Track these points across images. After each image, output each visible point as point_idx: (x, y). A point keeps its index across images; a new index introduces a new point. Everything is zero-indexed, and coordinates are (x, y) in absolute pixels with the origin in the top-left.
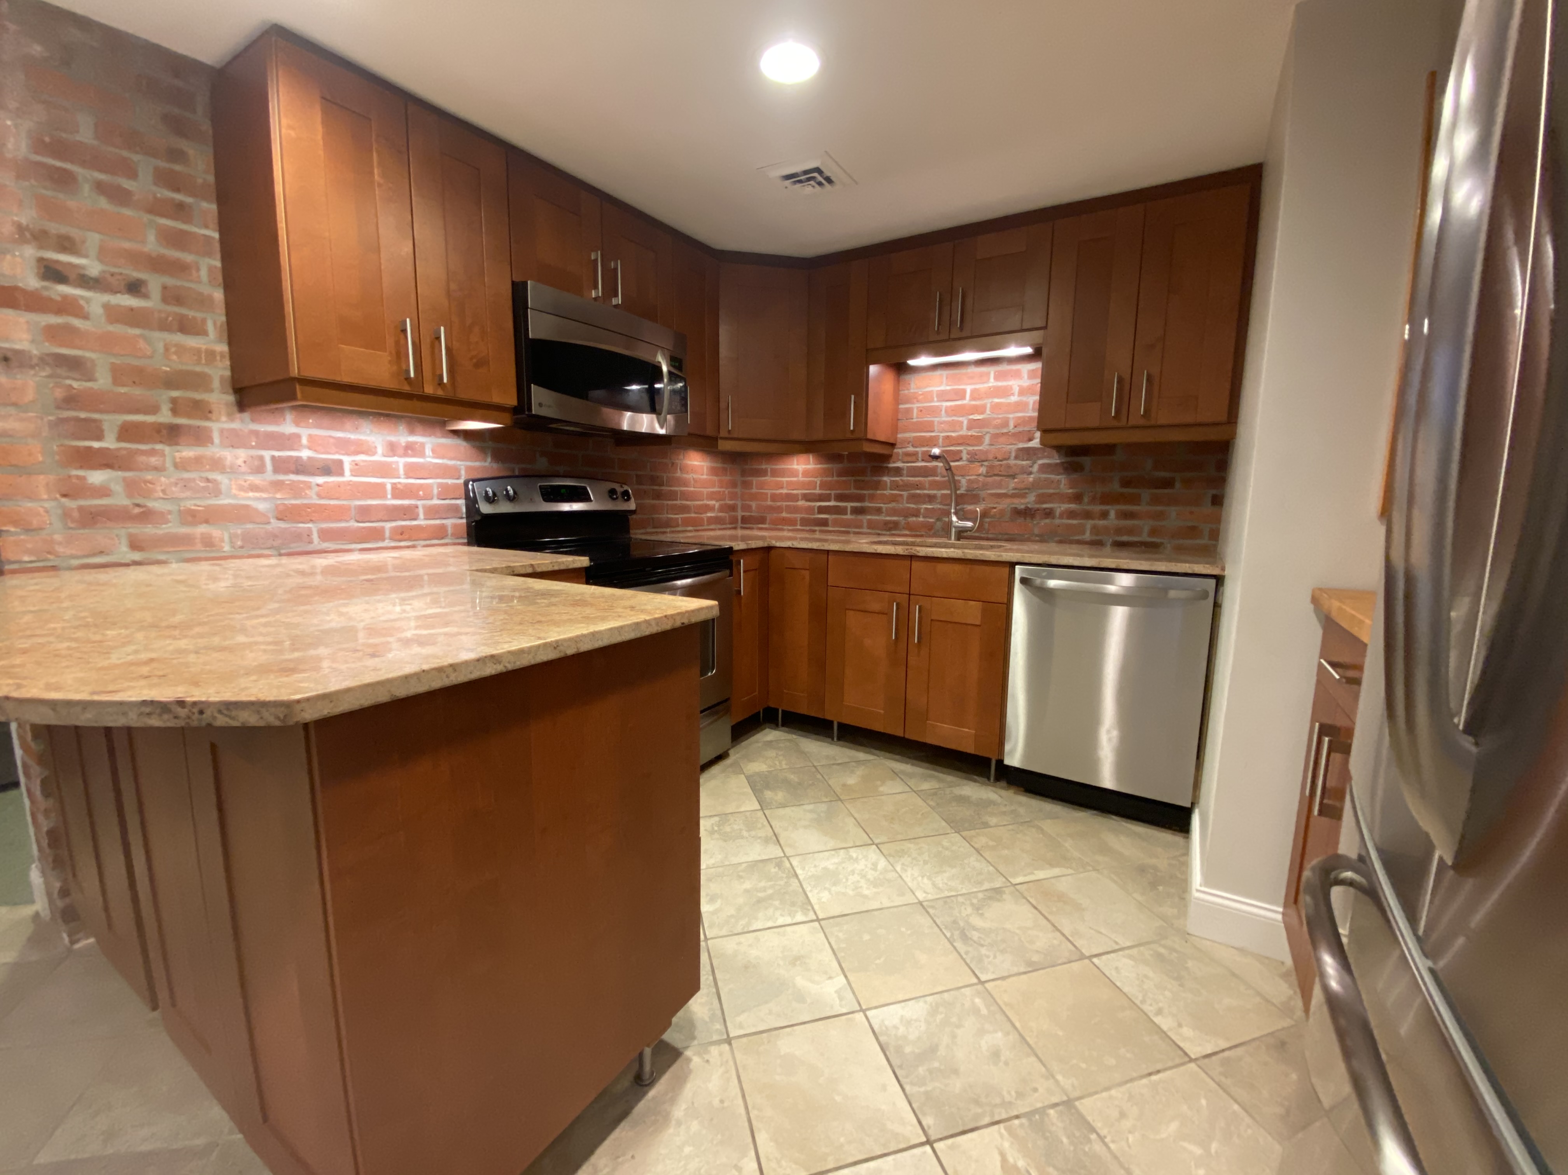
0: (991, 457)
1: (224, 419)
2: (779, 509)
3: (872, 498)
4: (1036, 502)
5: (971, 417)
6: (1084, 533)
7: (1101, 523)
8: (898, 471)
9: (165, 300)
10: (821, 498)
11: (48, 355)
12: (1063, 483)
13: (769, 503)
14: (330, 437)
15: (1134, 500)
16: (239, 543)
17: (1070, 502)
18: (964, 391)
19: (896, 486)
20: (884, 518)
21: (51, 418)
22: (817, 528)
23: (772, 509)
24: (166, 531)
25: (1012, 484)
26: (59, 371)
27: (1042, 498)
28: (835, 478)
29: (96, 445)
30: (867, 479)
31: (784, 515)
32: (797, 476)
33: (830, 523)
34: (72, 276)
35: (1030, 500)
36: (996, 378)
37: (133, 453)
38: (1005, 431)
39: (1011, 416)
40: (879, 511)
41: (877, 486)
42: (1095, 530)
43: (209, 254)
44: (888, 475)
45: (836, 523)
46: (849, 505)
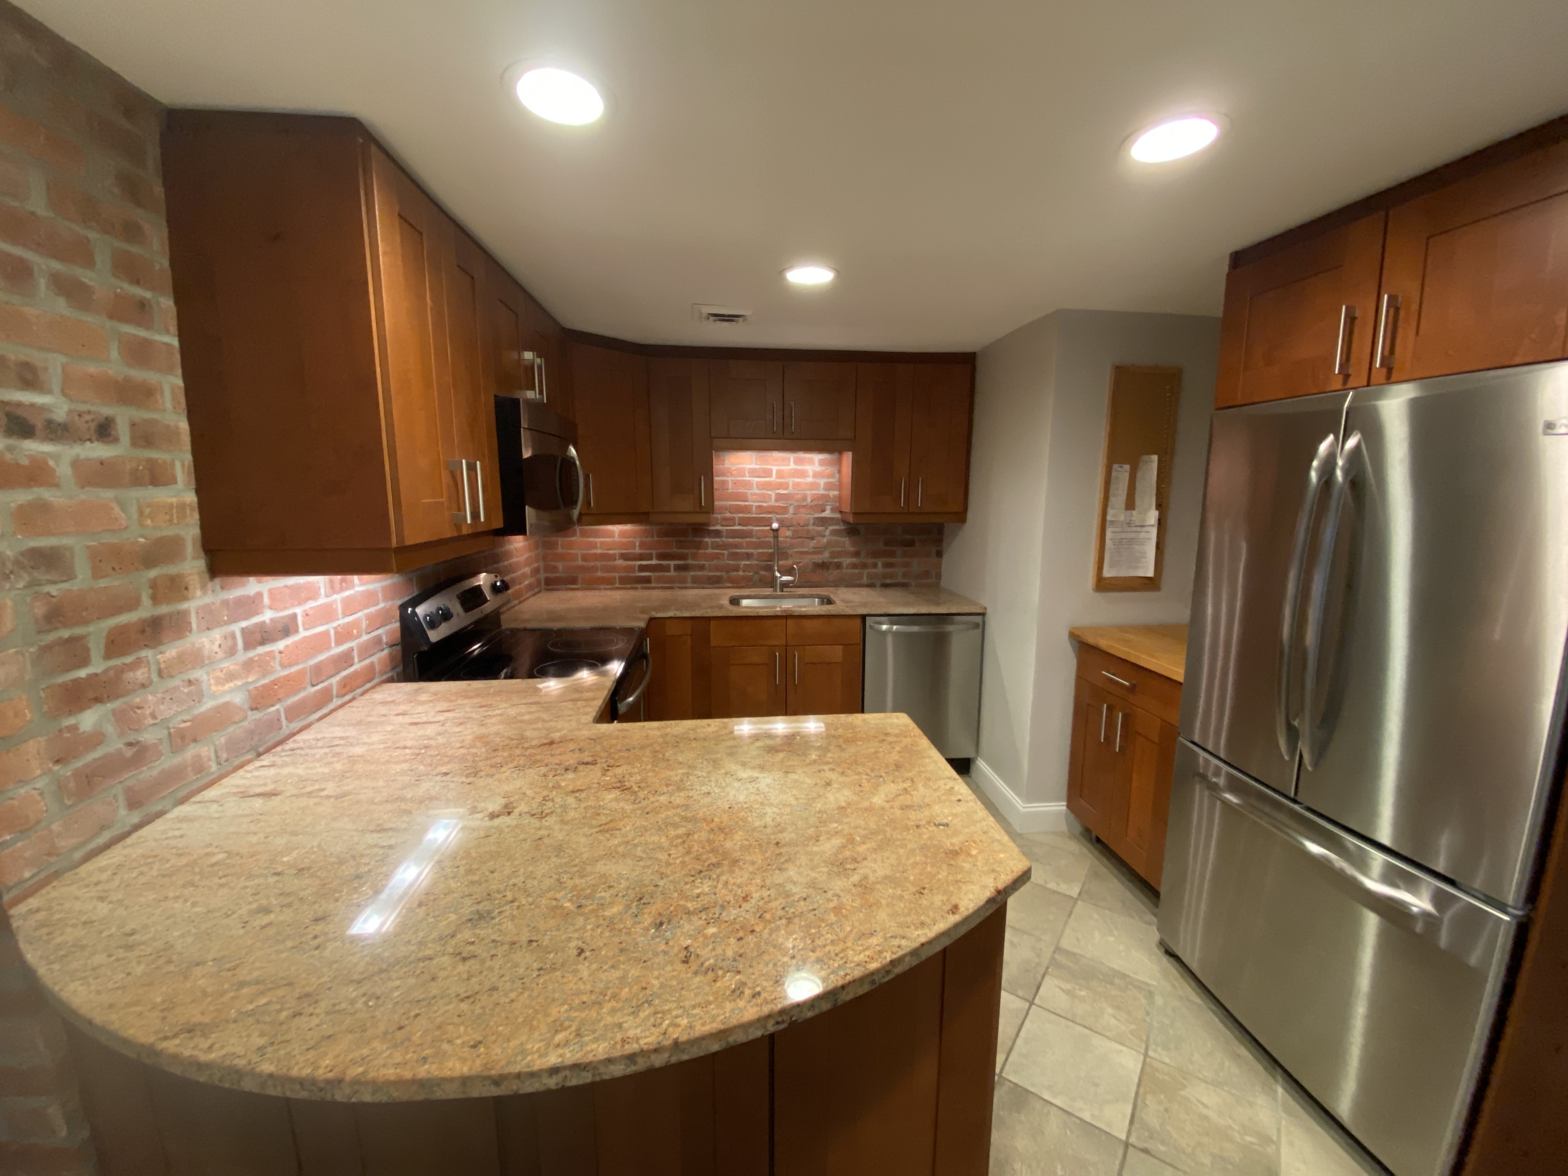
0: (795, 523)
1: (199, 593)
2: (594, 569)
3: (695, 557)
4: (831, 557)
5: (778, 491)
6: (862, 578)
7: (874, 570)
8: (718, 533)
9: (134, 443)
10: (641, 557)
11: (23, 554)
12: (847, 543)
13: (580, 562)
14: (286, 586)
15: (892, 554)
16: (225, 756)
17: (852, 557)
18: (771, 470)
19: (716, 546)
20: (705, 573)
21: (32, 650)
22: (639, 586)
23: (583, 569)
24: (160, 768)
25: (812, 544)
26: (36, 574)
27: (833, 555)
28: (655, 539)
29: (82, 673)
30: (690, 539)
31: (599, 574)
32: (613, 536)
33: (653, 580)
34: (39, 424)
35: (825, 556)
36: (796, 463)
37: (121, 671)
38: (805, 504)
39: (808, 492)
40: (702, 568)
41: (699, 545)
42: (870, 576)
43: (170, 370)
44: (709, 537)
45: (659, 580)
46: (672, 563)
